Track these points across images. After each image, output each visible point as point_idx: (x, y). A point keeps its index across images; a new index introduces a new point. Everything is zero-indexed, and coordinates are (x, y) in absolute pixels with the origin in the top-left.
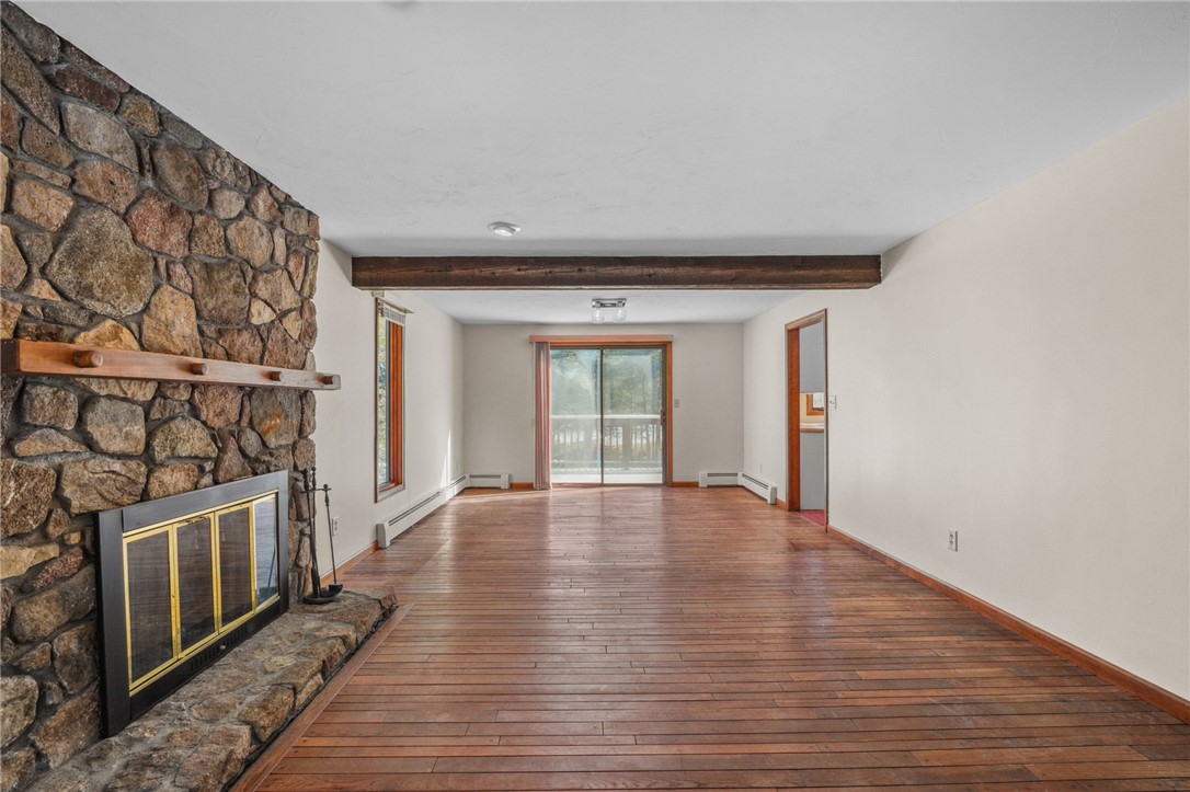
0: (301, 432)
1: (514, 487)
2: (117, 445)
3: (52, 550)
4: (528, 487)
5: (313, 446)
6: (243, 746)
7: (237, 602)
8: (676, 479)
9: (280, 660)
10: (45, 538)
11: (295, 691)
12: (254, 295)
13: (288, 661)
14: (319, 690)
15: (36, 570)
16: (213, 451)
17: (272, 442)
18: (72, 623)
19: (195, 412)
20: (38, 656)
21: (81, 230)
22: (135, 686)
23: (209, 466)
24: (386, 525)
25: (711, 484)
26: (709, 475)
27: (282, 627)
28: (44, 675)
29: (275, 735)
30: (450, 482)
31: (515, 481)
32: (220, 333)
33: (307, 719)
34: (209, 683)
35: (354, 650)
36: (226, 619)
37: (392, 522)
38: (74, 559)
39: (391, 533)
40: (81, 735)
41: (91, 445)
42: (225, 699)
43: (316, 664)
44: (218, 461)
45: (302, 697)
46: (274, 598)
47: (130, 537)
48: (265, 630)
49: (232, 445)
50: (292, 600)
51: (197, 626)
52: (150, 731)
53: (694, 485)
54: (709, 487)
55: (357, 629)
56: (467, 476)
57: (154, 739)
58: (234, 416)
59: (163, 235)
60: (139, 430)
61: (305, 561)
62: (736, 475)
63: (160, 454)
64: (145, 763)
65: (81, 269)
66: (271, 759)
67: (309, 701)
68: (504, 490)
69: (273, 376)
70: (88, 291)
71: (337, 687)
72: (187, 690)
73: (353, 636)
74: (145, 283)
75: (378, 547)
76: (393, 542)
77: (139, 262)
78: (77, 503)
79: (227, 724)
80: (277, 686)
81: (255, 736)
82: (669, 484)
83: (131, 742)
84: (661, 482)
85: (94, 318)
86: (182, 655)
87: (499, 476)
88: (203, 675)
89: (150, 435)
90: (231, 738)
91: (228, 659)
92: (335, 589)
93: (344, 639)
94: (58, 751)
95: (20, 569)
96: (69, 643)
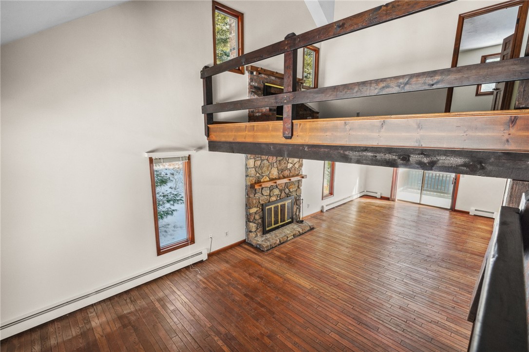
0: (298, 187)
1: (382, 198)
2: (266, 194)
3: (258, 209)
4: (387, 199)
5: (301, 190)
6: (278, 242)
7: (283, 220)
8: (457, 208)
9: (287, 231)
10: (258, 207)
11: (287, 238)
12: (288, 163)
13: (288, 232)
14: (292, 239)
15: (257, 211)
16: (280, 193)
17: (291, 190)
18: (260, 218)
19: (277, 187)
20: (257, 222)
21: (262, 165)
22: (267, 229)
23: (279, 196)
24: (325, 206)
25: (475, 214)
26: (476, 210)
27: (291, 226)
28: (257, 224)
29: (283, 243)
30: (357, 193)
31: (383, 196)
32: (282, 172)
33: (289, 242)
34: (277, 232)
35: (301, 234)
36: (281, 222)
37: (327, 206)
38: (261, 210)
39: (326, 209)
40: (261, 233)
41: (263, 194)
42: (278, 235)
43: (292, 234)
44: (280, 195)
45: (289, 239)
46: (290, 220)
47: (267, 208)
48: (288, 226)
49: (283, 192)
50: (294, 221)
51: (276, 222)
52: (268, 236)
53: (468, 213)
54: (474, 215)
55: (302, 230)
56: (365, 191)
57: (269, 237)
58: (284, 187)
59: (273, 159)
60: (269, 192)
61: (298, 214)
62: (493, 213)
63: (271, 195)
64: (267, 239)
65: (262, 170)
66: (282, 246)
67: (290, 240)
68: (378, 199)
69: (290, 180)
70: (262, 173)
71: (295, 240)
72: (274, 232)
73: (301, 231)
74: (270, 168)
75: (322, 211)
76: (326, 211)
77: (269, 165)
78: (261, 202)
79: (277, 238)
80: (285, 235)
81: (280, 241)
82: (453, 209)
83: (266, 236)
84: (449, 208)
85: (263, 176)
86: (274, 226)
87: (377, 193)
88: (277, 230)
89: (270, 192)
90: (277, 240)
91: (281, 229)
92: (302, 221)
93: (299, 232)
94: (259, 234)
95: (255, 211)
96: (260, 221)
